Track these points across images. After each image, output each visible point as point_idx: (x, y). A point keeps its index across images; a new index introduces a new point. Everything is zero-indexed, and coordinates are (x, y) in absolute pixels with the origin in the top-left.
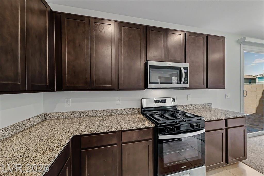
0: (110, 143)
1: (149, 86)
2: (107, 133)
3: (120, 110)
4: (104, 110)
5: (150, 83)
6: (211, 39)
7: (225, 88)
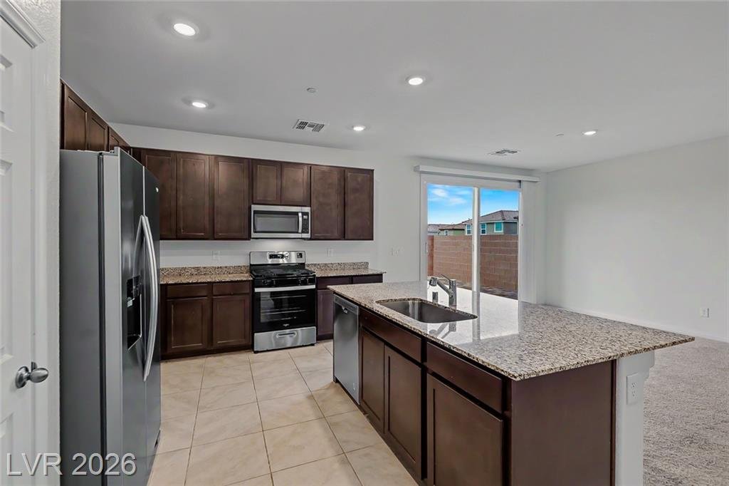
0: (199, 294)
1: (253, 235)
2: (195, 283)
3: (218, 268)
4: (194, 268)
5: (255, 232)
6: (349, 174)
7: (372, 239)
